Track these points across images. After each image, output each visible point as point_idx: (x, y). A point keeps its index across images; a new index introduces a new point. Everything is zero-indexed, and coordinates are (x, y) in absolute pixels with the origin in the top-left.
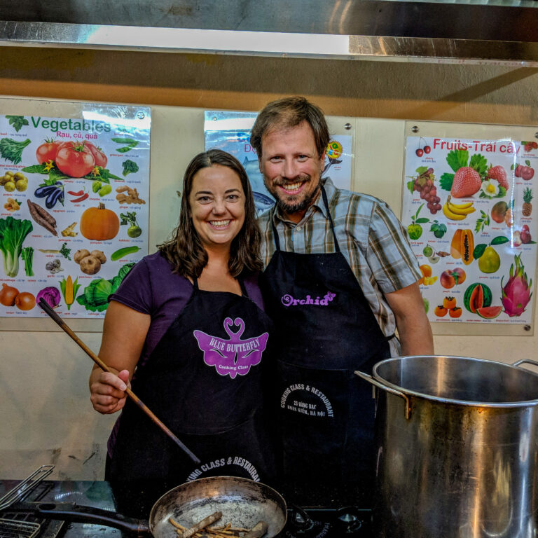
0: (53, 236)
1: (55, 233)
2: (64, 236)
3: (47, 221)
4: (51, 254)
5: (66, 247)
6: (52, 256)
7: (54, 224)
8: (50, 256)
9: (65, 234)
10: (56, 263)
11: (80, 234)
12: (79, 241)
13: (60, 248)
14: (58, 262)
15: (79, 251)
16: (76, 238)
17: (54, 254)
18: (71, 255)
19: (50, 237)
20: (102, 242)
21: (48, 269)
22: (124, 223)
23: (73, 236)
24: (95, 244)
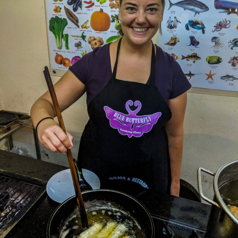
0: (77, 28)
1: (78, 27)
2: (83, 28)
3: (74, 19)
4: (77, 38)
5: (84, 34)
6: (77, 39)
7: (77, 21)
8: (76, 39)
9: (83, 27)
10: (79, 43)
11: (90, 27)
12: (90, 31)
13: (81, 35)
14: (80, 43)
15: (90, 37)
16: (89, 29)
17: (79, 38)
18: (87, 39)
19: (76, 28)
20: (102, 32)
21: (76, 46)
22: (113, 21)
23: (87, 28)
24: (98, 33)
